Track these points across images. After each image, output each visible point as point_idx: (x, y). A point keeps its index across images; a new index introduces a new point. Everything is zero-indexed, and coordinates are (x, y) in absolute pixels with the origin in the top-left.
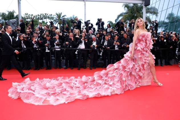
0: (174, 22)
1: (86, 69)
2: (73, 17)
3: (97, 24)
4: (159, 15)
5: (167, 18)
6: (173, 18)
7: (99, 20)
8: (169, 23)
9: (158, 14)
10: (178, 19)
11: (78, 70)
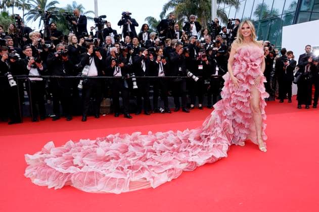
0: (268, 21)
1: (99, 117)
2: (74, 7)
3: (120, 24)
4: (241, 6)
5: (256, 13)
6: (266, 14)
7: (126, 16)
8: (260, 23)
9: (239, 6)
10: (274, 15)
11: (83, 121)
